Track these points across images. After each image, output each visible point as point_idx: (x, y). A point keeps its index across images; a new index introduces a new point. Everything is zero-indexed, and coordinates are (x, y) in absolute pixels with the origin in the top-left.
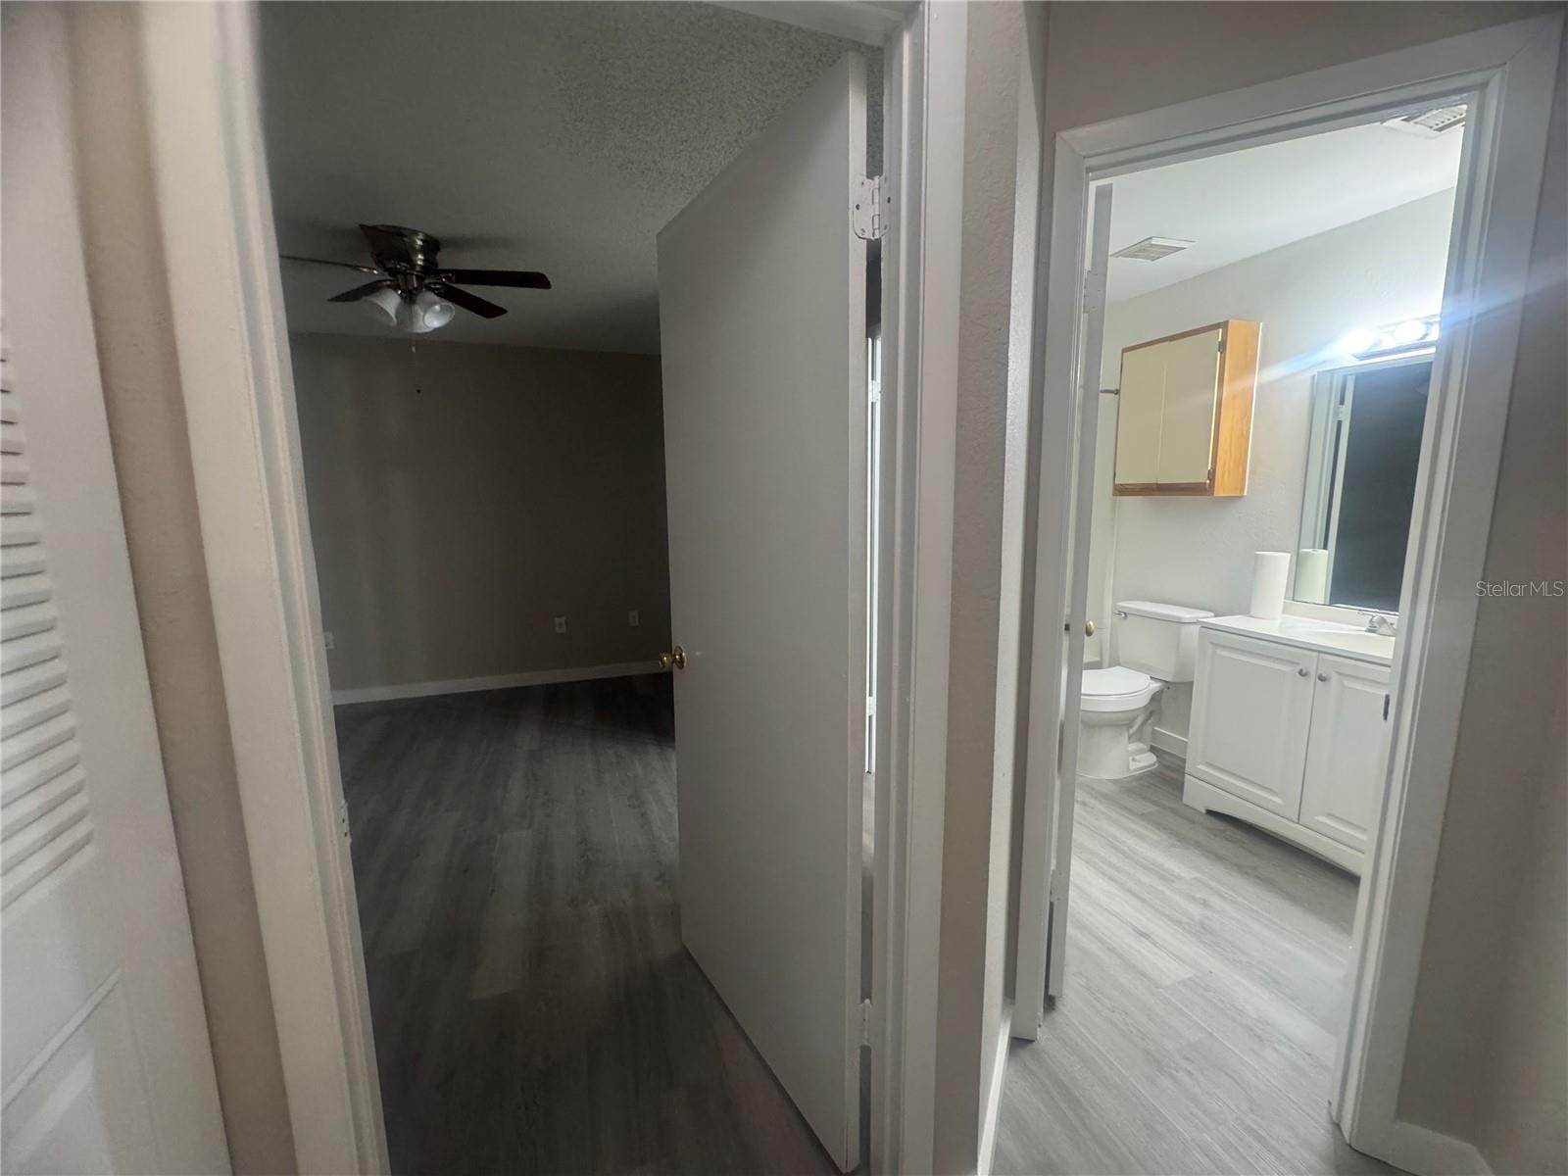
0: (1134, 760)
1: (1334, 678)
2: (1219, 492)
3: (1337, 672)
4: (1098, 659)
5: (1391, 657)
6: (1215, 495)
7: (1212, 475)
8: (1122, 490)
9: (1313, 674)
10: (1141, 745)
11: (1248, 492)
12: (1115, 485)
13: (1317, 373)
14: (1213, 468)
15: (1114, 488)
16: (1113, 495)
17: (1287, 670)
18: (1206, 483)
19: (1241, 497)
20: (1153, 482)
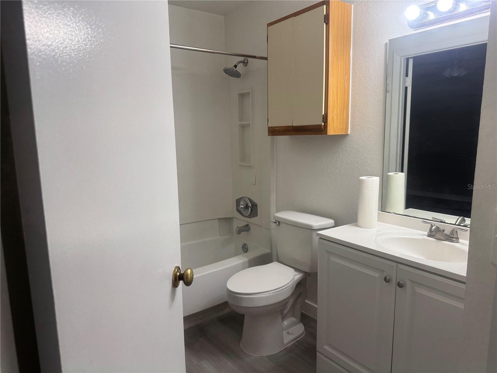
0: (288, 333)
1: (409, 285)
2: (331, 131)
3: (409, 280)
4: (269, 251)
5: (466, 276)
6: (328, 134)
7: (325, 118)
8: (274, 132)
9: (394, 282)
10: (294, 319)
11: (350, 132)
12: (269, 128)
13: (388, 41)
14: (326, 113)
15: (268, 130)
16: (268, 135)
17: (377, 276)
18: (321, 125)
19: (347, 135)
20: (290, 124)
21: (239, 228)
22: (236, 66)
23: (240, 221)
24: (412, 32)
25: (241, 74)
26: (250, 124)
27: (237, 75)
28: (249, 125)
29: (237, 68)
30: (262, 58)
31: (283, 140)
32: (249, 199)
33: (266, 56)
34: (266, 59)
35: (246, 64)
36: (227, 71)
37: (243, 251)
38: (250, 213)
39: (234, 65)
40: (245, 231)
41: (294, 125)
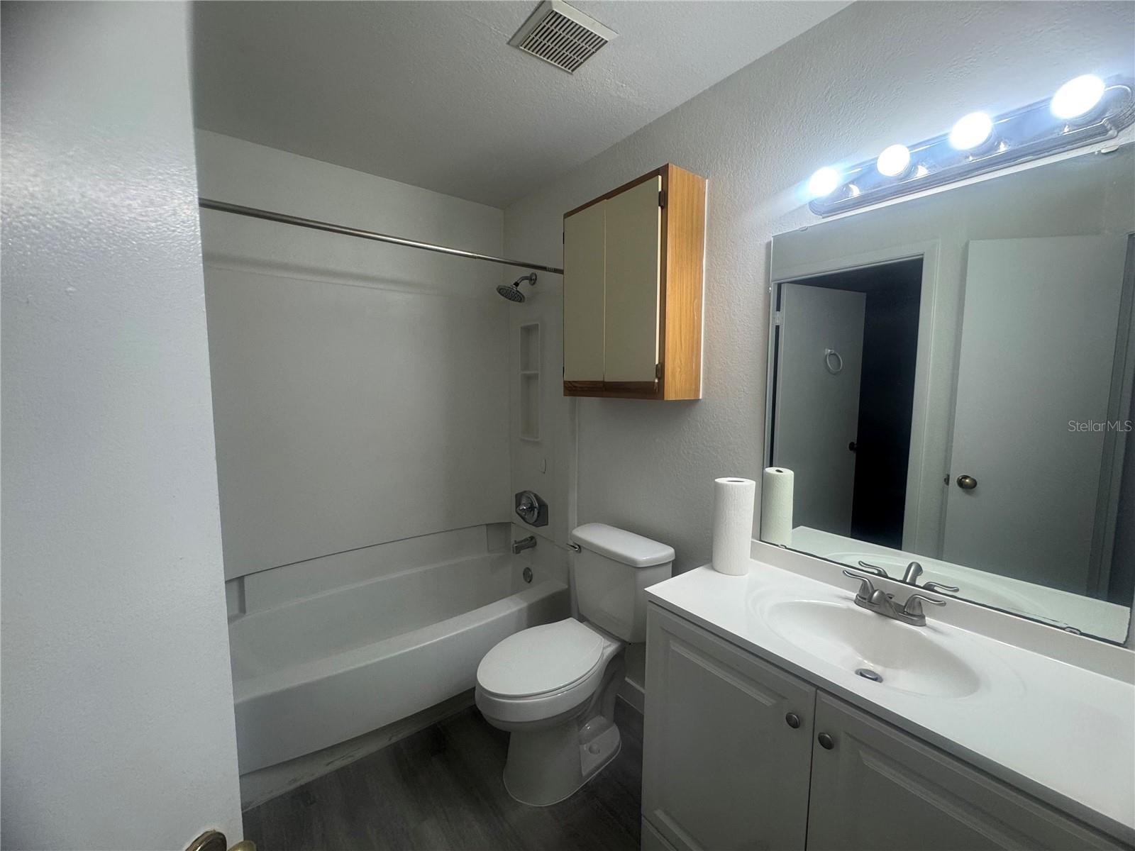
0: (591, 750)
1: (844, 743)
2: (673, 392)
3: (847, 734)
4: (564, 586)
6: (666, 399)
7: (660, 370)
8: (574, 389)
10: (602, 720)
11: (703, 395)
12: (565, 382)
13: (772, 239)
14: (661, 361)
15: (564, 386)
16: (564, 395)
17: (768, 704)
18: (654, 382)
19: (697, 400)
20: (600, 379)
21: (519, 543)
22: (517, 284)
23: (522, 531)
24: (821, 221)
25: (526, 297)
26: (538, 374)
27: (519, 298)
28: (536, 376)
29: (518, 287)
30: (556, 271)
31: (590, 404)
32: (536, 496)
33: (562, 268)
34: (561, 272)
35: (533, 281)
36: (502, 291)
37: (526, 580)
38: (537, 519)
39: (514, 282)
40: (528, 548)
41: (606, 380)
